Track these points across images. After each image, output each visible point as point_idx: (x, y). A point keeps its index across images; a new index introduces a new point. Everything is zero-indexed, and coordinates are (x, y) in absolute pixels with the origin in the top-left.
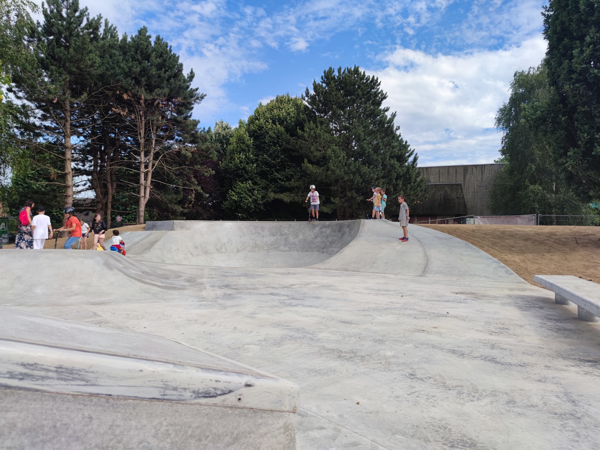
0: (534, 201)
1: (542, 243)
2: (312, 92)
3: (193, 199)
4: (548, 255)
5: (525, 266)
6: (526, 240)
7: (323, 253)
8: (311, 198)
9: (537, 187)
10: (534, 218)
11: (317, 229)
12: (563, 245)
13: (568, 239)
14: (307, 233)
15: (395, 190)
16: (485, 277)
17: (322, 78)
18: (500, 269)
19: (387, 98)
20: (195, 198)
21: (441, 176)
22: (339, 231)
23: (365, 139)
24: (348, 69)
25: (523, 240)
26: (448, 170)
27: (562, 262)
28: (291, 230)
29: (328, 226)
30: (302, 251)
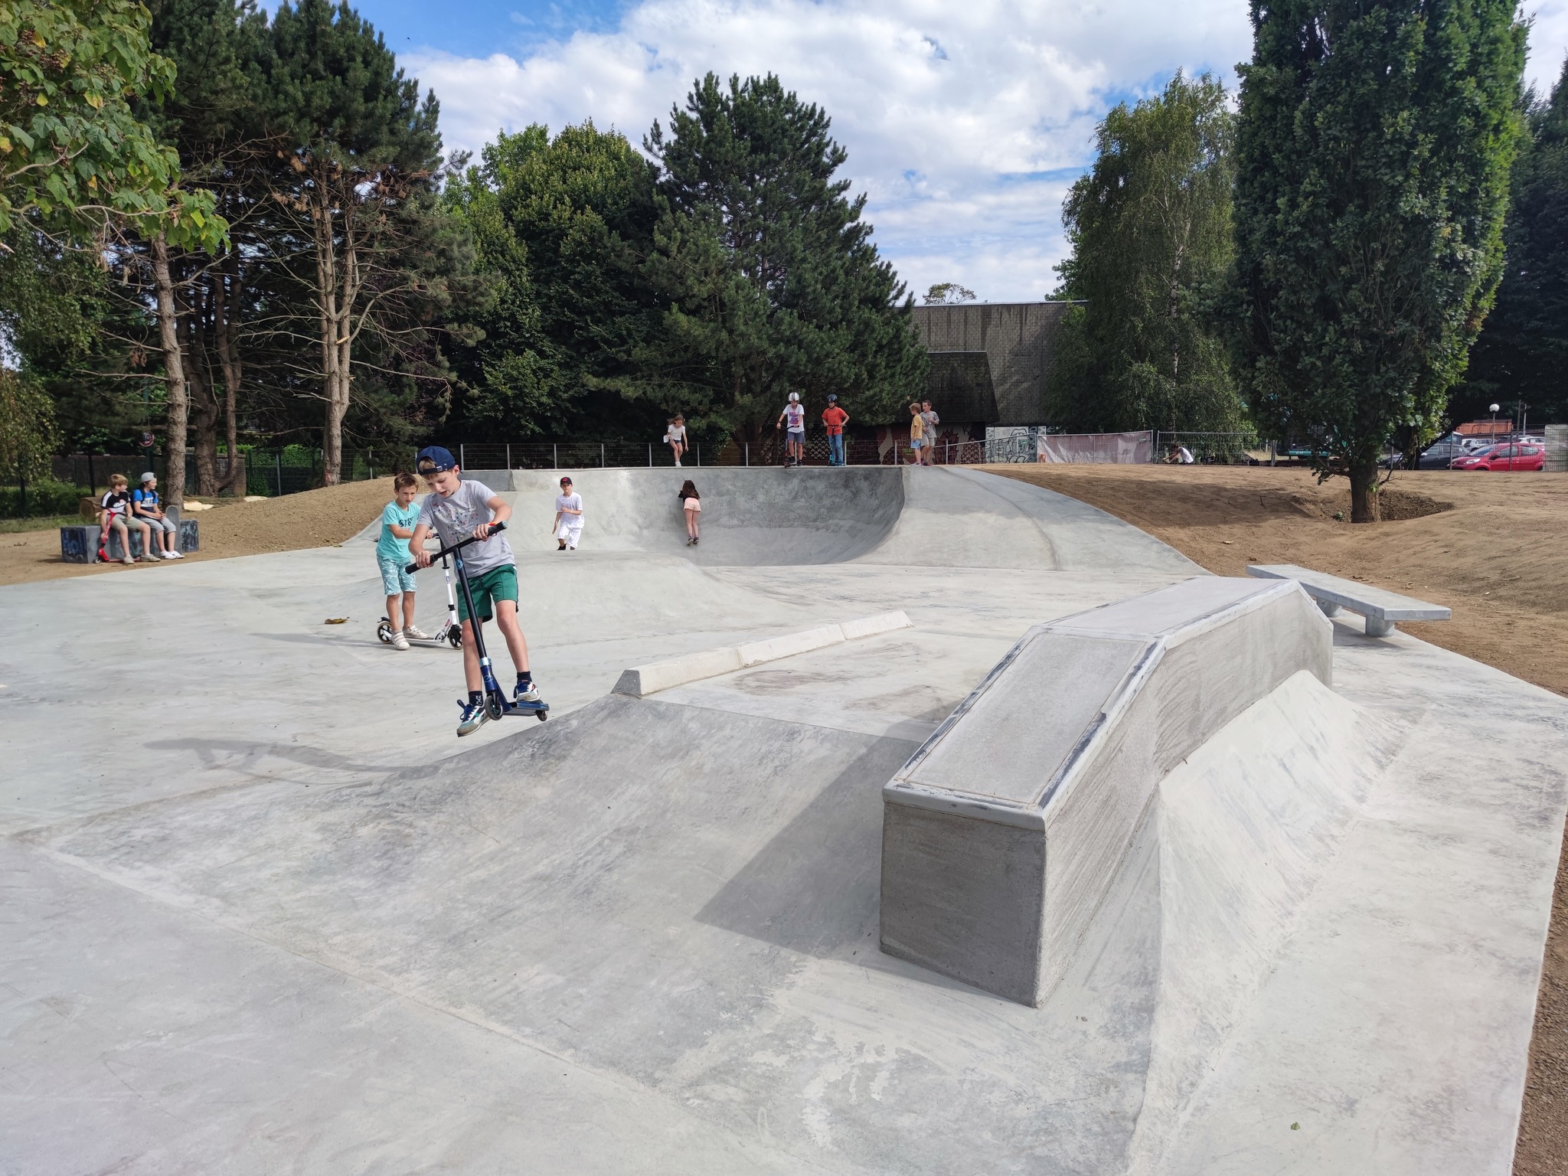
0: (1138, 397)
1: (1209, 506)
2: (669, 137)
3: (448, 405)
4: (1225, 528)
5: (1199, 546)
6: (1184, 499)
7: (818, 529)
8: (789, 418)
9: (1148, 369)
10: (1148, 437)
11: (795, 483)
12: (1243, 509)
13: (1248, 497)
14: (773, 491)
15: (871, 377)
16: (1150, 566)
17: (691, 97)
18: (1166, 554)
19: (847, 159)
20: (452, 402)
21: (933, 329)
22: (846, 486)
23: (804, 260)
24: (752, 81)
25: (1179, 499)
26: (949, 315)
27: (1248, 538)
28: (739, 484)
29: (819, 477)
30: (769, 526)
